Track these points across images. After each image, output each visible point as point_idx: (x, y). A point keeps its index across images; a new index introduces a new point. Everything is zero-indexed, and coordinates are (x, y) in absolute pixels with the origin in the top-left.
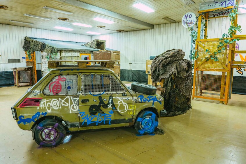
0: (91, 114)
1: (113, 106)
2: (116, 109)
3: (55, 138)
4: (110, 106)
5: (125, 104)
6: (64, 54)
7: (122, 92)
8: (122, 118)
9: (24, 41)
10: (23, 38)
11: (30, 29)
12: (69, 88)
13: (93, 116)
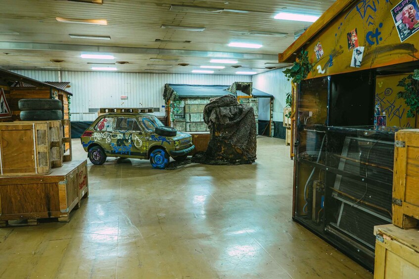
0: (118, 145)
1: (132, 141)
2: (134, 144)
3: (99, 160)
4: (129, 141)
5: (140, 141)
6: (189, 102)
7: (139, 132)
8: (138, 151)
9: (164, 88)
10: (163, 85)
11: (171, 75)
12: (108, 126)
13: (119, 147)
